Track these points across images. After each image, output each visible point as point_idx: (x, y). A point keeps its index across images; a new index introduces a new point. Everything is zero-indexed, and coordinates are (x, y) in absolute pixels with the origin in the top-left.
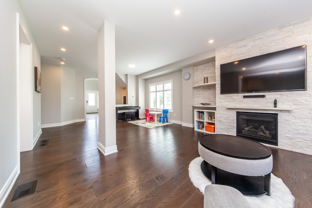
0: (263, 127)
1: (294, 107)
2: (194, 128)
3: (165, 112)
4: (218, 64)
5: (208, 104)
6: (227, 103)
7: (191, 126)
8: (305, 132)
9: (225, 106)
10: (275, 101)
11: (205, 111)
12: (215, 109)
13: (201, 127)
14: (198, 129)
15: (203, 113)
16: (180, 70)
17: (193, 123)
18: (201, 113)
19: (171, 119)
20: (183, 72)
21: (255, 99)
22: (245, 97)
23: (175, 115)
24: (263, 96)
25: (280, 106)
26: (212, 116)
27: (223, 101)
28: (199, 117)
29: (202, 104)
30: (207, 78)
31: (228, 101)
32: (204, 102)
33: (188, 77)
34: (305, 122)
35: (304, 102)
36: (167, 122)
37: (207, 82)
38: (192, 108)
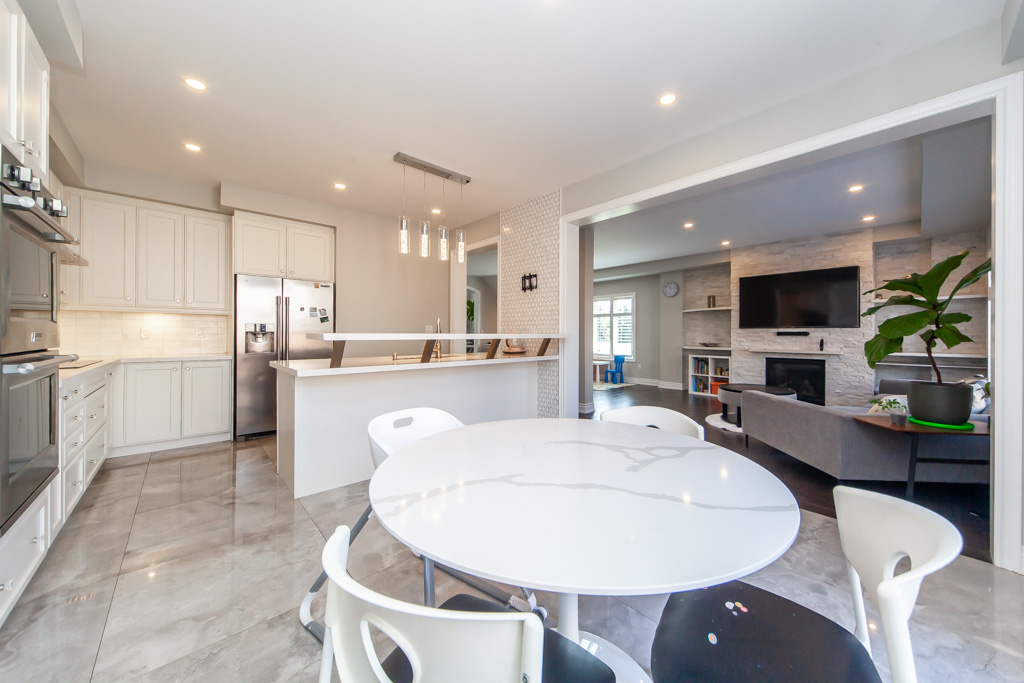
0: (807, 382)
1: (845, 350)
2: (686, 392)
3: (619, 360)
4: (735, 275)
5: (715, 345)
6: (750, 344)
7: (679, 387)
8: (857, 384)
9: (747, 348)
10: (822, 341)
11: (709, 357)
12: (729, 353)
13: (701, 386)
14: (696, 391)
15: (706, 361)
16: (657, 277)
17: (685, 381)
18: (701, 363)
19: (631, 375)
20: (663, 281)
21: (794, 338)
22: (779, 334)
23: (640, 366)
24: (806, 334)
25: (828, 349)
26: (722, 367)
27: (744, 340)
28: (698, 369)
29: (705, 345)
30: (714, 297)
31: (753, 341)
32: (707, 342)
33: (674, 291)
34: (858, 371)
35: (856, 343)
36: (622, 381)
37: (714, 306)
38: (680, 353)
